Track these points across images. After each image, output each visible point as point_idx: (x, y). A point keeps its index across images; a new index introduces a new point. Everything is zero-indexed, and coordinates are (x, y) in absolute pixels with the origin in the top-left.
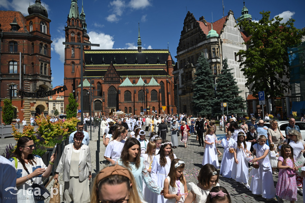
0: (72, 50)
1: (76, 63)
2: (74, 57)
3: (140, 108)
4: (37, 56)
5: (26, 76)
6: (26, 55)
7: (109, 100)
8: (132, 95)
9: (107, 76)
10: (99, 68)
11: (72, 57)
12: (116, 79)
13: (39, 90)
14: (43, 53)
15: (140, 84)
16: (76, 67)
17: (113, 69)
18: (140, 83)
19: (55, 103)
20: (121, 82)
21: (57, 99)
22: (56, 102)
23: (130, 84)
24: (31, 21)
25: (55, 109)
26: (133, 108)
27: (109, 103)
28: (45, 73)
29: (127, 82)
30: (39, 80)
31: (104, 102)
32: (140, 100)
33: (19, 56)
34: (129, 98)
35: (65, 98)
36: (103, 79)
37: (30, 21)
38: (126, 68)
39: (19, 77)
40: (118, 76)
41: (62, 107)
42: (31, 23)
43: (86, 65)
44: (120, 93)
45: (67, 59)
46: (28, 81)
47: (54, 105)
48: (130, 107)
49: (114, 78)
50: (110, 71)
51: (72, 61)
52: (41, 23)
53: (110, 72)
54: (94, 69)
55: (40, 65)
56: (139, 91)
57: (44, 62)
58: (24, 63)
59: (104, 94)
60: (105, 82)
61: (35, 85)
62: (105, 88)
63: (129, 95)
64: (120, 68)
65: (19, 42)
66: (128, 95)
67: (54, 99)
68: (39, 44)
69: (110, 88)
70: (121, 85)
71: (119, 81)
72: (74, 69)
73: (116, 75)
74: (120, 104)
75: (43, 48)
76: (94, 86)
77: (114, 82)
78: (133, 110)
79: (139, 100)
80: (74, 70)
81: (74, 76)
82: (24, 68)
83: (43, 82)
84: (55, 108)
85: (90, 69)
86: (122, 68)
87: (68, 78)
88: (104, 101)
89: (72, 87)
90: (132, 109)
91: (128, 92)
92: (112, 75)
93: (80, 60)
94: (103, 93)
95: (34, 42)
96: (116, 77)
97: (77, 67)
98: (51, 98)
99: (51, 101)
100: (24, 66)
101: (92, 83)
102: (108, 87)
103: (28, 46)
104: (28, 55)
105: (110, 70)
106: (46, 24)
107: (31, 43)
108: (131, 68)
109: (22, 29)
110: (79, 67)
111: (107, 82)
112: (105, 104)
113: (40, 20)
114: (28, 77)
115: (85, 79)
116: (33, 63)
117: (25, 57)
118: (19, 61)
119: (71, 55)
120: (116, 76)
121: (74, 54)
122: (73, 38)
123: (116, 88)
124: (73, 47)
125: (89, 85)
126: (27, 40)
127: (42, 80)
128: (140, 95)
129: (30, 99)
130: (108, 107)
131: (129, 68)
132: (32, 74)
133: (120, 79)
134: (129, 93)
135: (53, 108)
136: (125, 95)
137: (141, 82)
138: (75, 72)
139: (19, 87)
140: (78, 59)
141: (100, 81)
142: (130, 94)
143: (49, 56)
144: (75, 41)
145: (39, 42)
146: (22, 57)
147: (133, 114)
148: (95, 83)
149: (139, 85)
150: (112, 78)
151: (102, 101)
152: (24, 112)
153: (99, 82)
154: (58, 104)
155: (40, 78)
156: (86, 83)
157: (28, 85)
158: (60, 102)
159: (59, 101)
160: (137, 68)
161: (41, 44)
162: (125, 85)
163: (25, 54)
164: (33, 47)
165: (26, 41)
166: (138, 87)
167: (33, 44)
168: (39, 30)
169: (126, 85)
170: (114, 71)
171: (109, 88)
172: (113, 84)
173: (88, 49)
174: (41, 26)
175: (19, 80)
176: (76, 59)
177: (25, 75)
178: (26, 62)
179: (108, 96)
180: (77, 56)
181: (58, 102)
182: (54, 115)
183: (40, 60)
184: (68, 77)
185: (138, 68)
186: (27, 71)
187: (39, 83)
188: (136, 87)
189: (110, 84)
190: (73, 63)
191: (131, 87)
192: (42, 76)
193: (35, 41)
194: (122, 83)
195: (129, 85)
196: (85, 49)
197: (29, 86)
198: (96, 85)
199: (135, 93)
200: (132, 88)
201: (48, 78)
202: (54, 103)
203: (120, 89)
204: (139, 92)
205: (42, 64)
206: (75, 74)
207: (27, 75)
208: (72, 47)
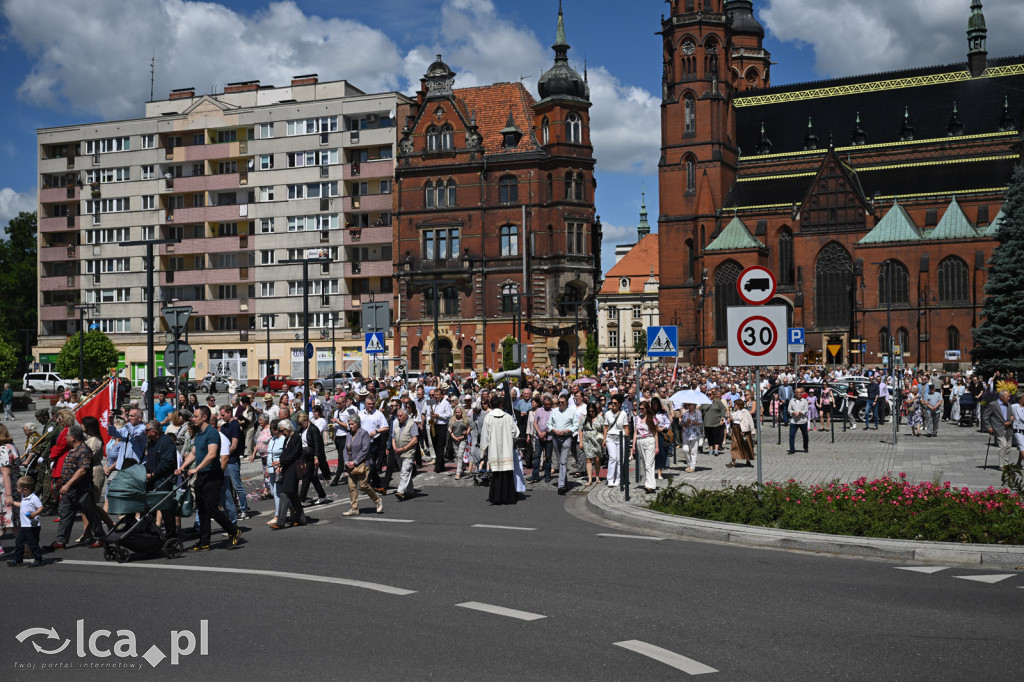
0: (687, 107)
1: (700, 160)
2: (693, 135)
3: (944, 334)
4: (560, 208)
5: (537, 261)
6: (536, 209)
7: (819, 301)
8: (913, 280)
9: (814, 203)
10: (793, 164)
11: (686, 136)
12: (851, 212)
13: (565, 294)
14: (574, 197)
15: (948, 232)
16: (699, 173)
17: (838, 172)
18: (948, 226)
19: (639, 306)
20: (868, 226)
21: (647, 289)
22: (644, 300)
23: (907, 232)
24: (545, 117)
25: (639, 328)
26: (916, 331)
27: (819, 313)
28: (579, 250)
29: (893, 226)
30: (564, 270)
31: (800, 309)
32: (947, 299)
33: (521, 213)
34: (899, 292)
35: (663, 291)
36: (798, 218)
37: (542, 116)
38: (908, 156)
39: (522, 265)
40: (857, 203)
42: (545, 122)
43: (742, 159)
44: (862, 271)
45: (670, 143)
46: (541, 274)
47: (637, 315)
48: (902, 329)
49: (840, 209)
50: (823, 183)
51: (686, 149)
52: (567, 119)
53: (823, 187)
54: (771, 170)
55: (566, 231)
56: (944, 260)
57: (576, 220)
58: (533, 228)
59: (799, 275)
60: (806, 226)
61: (556, 283)
62: (806, 251)
63: (899, 279)
64: (879, 160)
65: (520, 176)
66: (893, 280)
67: (637, 288)
68: (563, 175)
69: (826, 251)
70: (868, 238)
71: (859, 219)
72: (692, 183)
73: (851, 196)
74: (859, 316)
75: (573, 184)
76: (766, 243)
77: (840, 224)
78: (913, 342)
79: (941, 299)
80: (694, 186)
81: (694, 207)
82: (533, 242)
83: (573, 274)
84: (641, 325)
85: (756, 171)
86: (887, 159)
87: (673, 218)
88: (800, 302)
89: (688, 249)
90: (910, 335)
91: (896, 267)
92: (831, 197)
93: (713, 144)
94: (796, 270)
95: (552, 171)
96: (851, 205)
97: (705, 173)
98: (624, 285)
99: (624, 298)
100: (532, 235)
101: (759, 232)
102: (818, 249)
103: (540, 184)
104: (541, 206)
105: (825, 179)
106: (581, 118)
107: (547, 173)
108: (928, 155)
109: (525, 139)
110: (715, 170)
111: (813, 226)
112: (806, 315)
113: (566, 111)
114: (540, 264)
115: (733, 217)
116: (550, 227)
117: (533, 213)
118: (521, 226)
119: (683, 128)
120: (851, 200)
121: (692, 121)
122: (690, 63)
123: (850, 249)
124: (689, 94)
125: (746, 241)
126: (537, 170)
127: (572, 270)
128: (947, 278)
129: (546, 320)
130: (818, 326)
131: (920, 156)
132: (549, 255)
133: (867, 213)
134: (899, 270)
135: (633, 326)
136: (881, 280)
137: (953, 223)
138: (698, 191)
139: (522, 289)
140: (709, 139)
141: (789, 223)
142: (902, 273)
143: (589, 203)
144: (695, 71)
145: (564, 171)
146: (528, 214)
147: (916, 355)
148: (769, 232)
149: (942, 236)
150: (833, 210)
151: (792, 303)
152: (534, 350)
153: (785, 229)
154: (652, 309)
155: (568, 265)
156: (734, 236)
157: (541, 283)
159: (651, 297)
160: (954, 153)
161: (569, 175)
162: (881, 240)
163: (534, 206)
164: (551, 184)
165: (535, 173)
166: (938, 242)
167: (550, 176)
168: (563, 141)
169: (887, 240)
170: (841, 181)
171: (821, 249)
172: (837, 233)
173: (755, 84)
174: (569, 124)
175: (521, 271)
176: (703, 141)
177: (534, 258)
178: (535, 225)
179: (819, 283)
180: (704, 133)
181: (652, 300)
182: (636, 352)
183: (566, 219)
184: (672, 214)
185: (962, 152)
186: (538, 248)
187: (566, 278)
188: (931, 242)
189: (823, 234)
190: (690, 157)
191: (908, 243)
192: (572, 259)
193: (556, 170)
194: (870, 230)
195: (897, 239)
196: (744, 85)
197: (543, 286)
198: (774, 240)
199: (924, 269)
200: (913, 248)
201: (587, 262)
202: (635, 306)
203: (859, 255)
204: (940, 263)
205: (571, 226)
206: (696, 200)
207: (537, 258)
208: (685, 96)
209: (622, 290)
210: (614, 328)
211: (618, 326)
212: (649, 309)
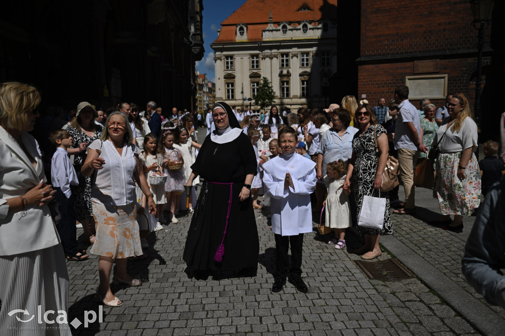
19: (257, 56)
21: (267, 37)
22: (262, 49)
25: (257, 80)
41: (285, 72)
47: (255, 65)
67: (255, 37)
84: (259, 76)
98: (242, 34)
99: (242, 47)
135: (251, 77)
154: (271, 58)
158: (278, 48)
159: (270, 45)
181: (271, 48)
182: (257, 104)
202: (253, 56)
209: (239, 38)
210: (230, 78)
211: (233, 77)
212: (267, 59)
